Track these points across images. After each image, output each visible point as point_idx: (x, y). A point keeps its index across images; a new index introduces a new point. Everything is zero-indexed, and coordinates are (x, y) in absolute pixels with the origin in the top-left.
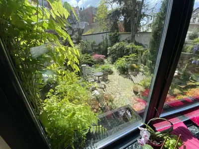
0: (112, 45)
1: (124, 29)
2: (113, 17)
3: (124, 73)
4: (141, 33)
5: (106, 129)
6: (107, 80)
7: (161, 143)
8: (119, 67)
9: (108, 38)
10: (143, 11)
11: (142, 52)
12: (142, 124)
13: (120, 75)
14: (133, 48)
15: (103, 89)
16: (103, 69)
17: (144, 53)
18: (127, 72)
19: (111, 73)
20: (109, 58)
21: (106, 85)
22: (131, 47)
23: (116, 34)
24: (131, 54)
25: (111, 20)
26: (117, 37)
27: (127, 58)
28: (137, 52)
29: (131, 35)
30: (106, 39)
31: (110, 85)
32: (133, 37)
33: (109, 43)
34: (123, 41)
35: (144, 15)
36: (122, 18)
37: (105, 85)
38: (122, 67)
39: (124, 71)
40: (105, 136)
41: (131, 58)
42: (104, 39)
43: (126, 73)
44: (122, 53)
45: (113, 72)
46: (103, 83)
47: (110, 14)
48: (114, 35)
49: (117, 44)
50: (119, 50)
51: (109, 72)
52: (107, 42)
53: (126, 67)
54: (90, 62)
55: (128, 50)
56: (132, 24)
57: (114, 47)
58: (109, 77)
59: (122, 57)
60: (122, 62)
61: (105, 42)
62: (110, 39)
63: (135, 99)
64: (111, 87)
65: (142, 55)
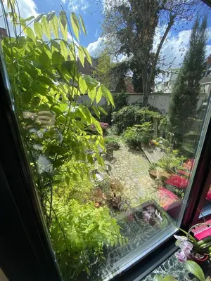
0: (117, 110)
1: (132, 88)
2: (118, 71)
3: (135, 148)
4: (155, 94)
5: (127, 240)
6: (113, 158)
7: (206, 256)
8: (128, 141)
10: (158, 66)
11: (159, 120)
12: (177, 230)
13: (129, 151)
14: (146, 114)
15: (107, 171)
16: (107, 143)
17: (161, 122)
18: (140, 147)
19: (117, 147)
20: (114, 127)
21: (112, 166)
22: (144, 112)
23: (123, 95)
24: (143, 122)
25: (115, 75)
26: (124, 98)
27: (139, 127)
28: (151, 119)
29: (142, 97)
31: (116, 166)
32: (146, 99)
34: (133, 104)
35: (159, 71)
36: (130, 74)
37: (109, 166)
38: (132, 140)
39: (135, 146)
40: (127, 250)
41: (145, 128)
43: (138, 148)
44: (132, 120)
45: (119, 147)
46: (106, 162)
47: (115, 68)
48: (120, 96)
49: (125, 108)
50: (127, 116)
51: (115, 146)
53: (138, 140)
55: (139, 117)
56: (144, 82)
57: (121, 112)
58: (116, 154)
59: (131, 125)
60: (132, 132)
62: (115, 101)
63: (152, 186)
64: (118, 169)
65: (158, 125)
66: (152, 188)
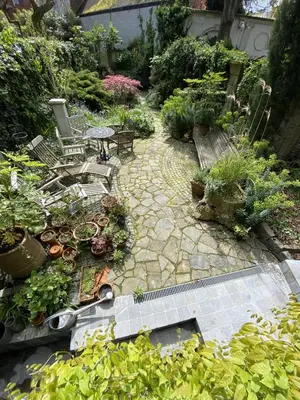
0: (162, 52)
3: (182, 136)
6: (131, 154)
8: (169, 118)
9: (155, 26)
11: (243, 68)
13: (167, 141)
18: (191, 134)
19: (146, 132)
20: (153, 94)
21: (122, 168)
23: (178, 10)
28: (228, 68)
30: (150, 27)
33: (157, 44)
38: (178, 118)
39: (182, 132)
42: (145, 28)
43: (186, 136)
45: (153, 132)
46: (115, 160)
48: (172, 15)
51: (142, 130)
52: (151, 39)
54: (92, 97)
58: (139, 145)
61: (146, 39)
62: (161, 29)
63: (190, 213)
64: (134, 176)
65: (239, 82)
66: (189, 219)
